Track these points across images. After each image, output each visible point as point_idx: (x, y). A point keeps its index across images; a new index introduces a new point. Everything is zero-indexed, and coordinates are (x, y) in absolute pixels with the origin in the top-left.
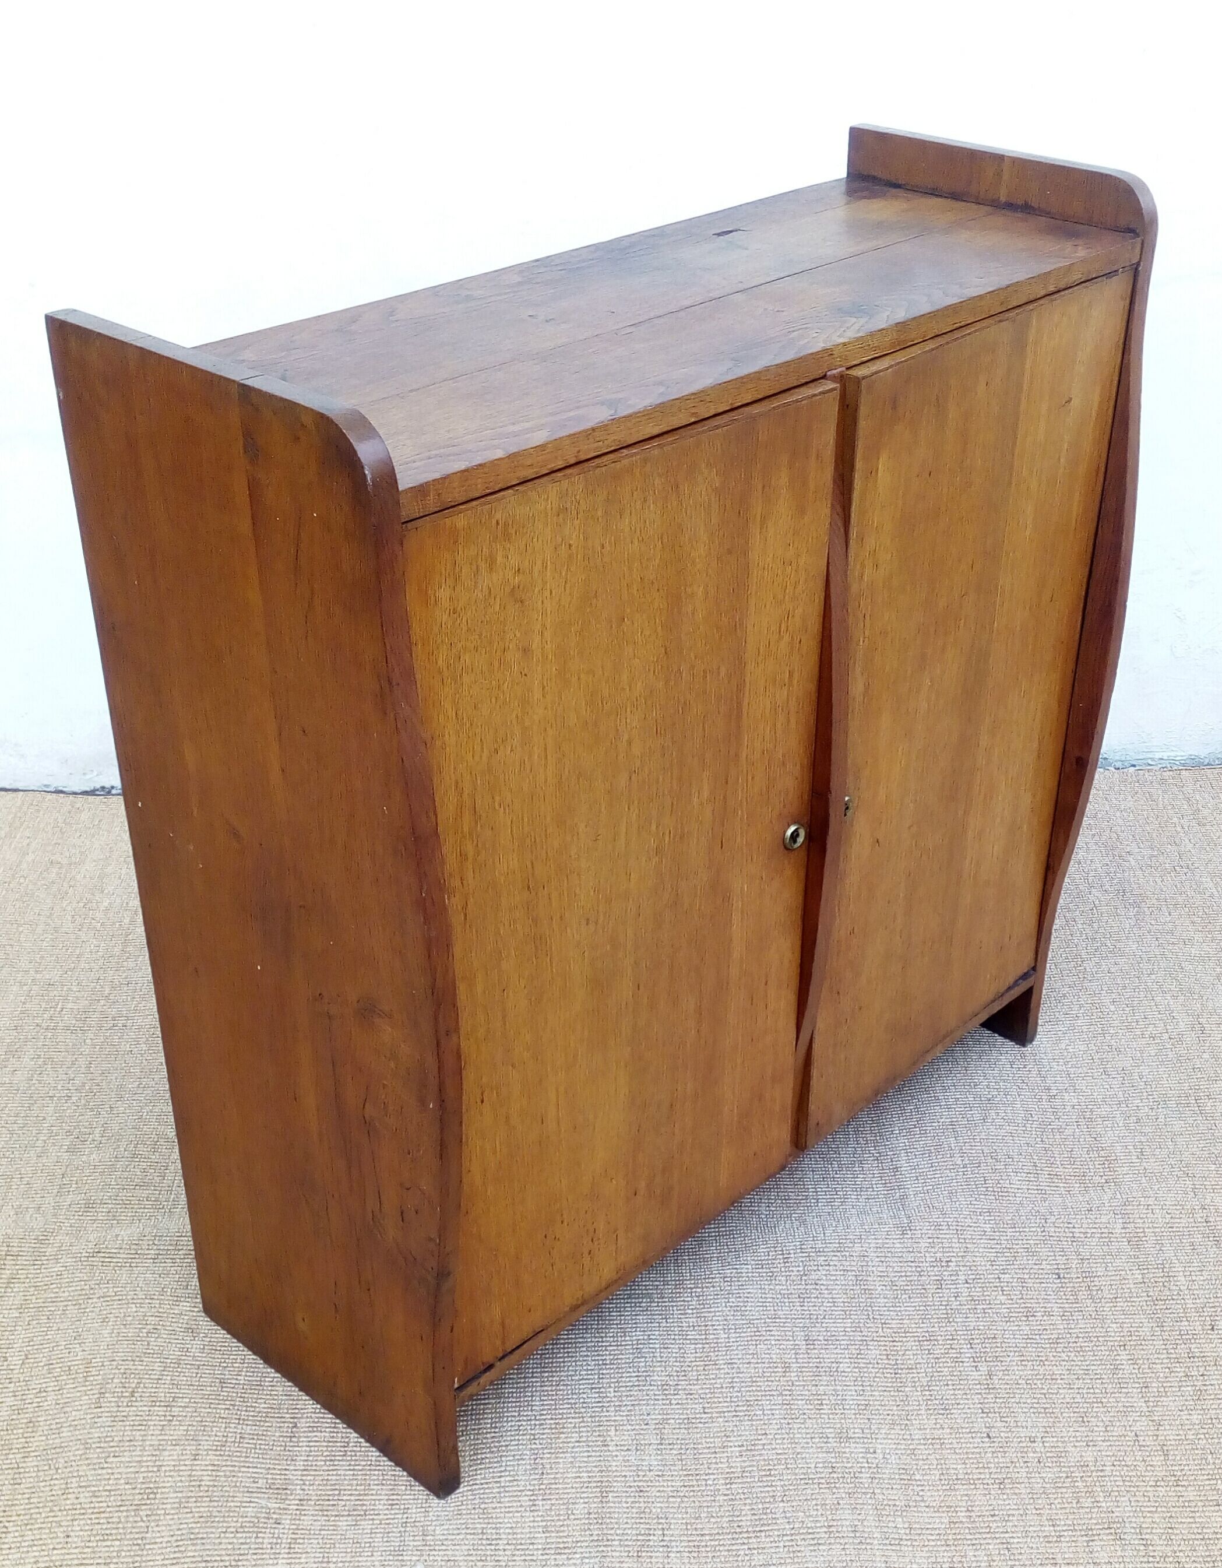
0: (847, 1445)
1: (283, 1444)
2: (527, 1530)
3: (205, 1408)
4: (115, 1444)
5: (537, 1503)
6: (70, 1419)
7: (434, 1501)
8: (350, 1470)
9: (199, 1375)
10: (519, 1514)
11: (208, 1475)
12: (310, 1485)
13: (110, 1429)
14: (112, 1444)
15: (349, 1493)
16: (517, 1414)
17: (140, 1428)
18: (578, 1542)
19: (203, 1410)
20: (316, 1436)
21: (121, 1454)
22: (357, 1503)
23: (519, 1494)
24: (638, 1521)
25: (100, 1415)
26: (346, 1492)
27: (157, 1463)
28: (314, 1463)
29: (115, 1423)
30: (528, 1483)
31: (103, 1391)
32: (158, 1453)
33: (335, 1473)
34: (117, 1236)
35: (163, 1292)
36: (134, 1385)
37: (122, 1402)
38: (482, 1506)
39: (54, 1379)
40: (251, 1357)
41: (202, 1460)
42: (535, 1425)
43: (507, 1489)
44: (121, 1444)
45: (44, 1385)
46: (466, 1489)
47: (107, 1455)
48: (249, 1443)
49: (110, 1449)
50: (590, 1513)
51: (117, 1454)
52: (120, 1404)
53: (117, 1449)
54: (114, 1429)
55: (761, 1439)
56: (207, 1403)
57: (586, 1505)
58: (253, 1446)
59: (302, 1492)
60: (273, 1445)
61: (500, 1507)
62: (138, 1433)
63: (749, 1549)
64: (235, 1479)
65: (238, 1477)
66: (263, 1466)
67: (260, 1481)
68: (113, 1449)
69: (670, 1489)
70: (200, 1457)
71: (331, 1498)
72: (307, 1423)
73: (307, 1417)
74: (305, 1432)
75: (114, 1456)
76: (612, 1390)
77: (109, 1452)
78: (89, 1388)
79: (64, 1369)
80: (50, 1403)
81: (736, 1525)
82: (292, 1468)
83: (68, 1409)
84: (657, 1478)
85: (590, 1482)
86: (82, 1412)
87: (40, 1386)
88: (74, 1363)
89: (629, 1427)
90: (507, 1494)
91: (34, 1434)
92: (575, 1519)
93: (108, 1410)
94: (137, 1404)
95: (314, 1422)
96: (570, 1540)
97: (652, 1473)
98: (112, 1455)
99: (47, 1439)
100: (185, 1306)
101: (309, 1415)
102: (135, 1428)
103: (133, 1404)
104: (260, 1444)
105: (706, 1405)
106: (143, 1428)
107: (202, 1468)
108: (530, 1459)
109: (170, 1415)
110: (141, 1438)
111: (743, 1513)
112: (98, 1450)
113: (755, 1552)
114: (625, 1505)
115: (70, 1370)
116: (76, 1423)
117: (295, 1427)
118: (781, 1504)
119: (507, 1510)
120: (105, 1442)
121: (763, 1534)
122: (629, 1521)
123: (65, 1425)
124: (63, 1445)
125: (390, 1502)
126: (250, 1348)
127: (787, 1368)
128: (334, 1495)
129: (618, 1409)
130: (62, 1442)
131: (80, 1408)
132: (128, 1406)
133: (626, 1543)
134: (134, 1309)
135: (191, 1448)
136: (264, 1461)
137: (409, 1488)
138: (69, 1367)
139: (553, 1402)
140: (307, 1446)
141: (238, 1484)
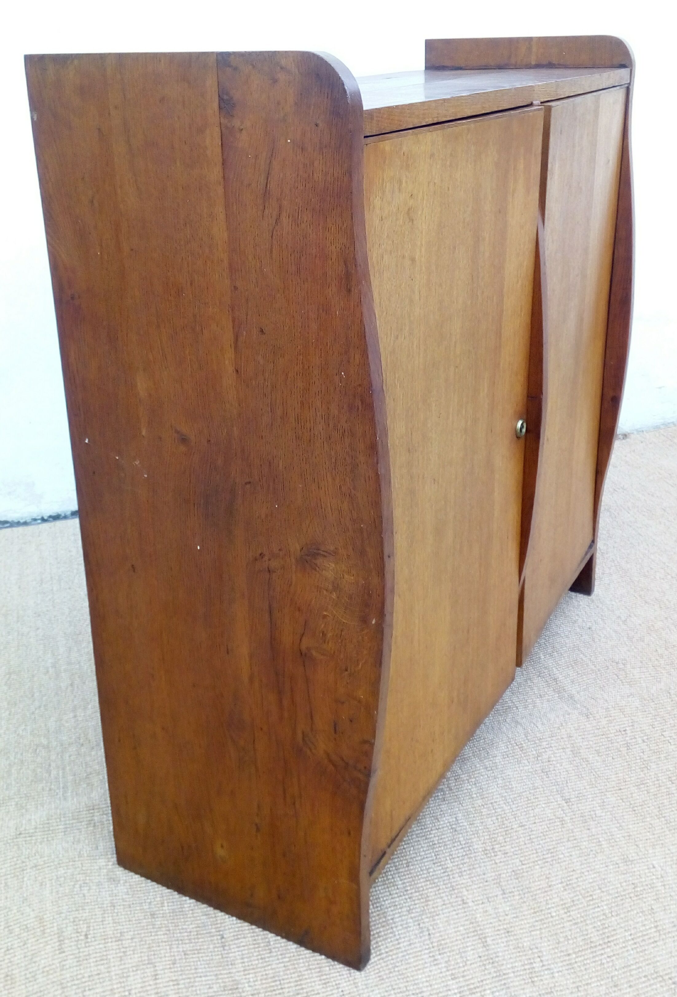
0: (633, 866)
1: (220, 953)
2: (440, 981)
3: (148, 936)
4: (87, 979)
5: (436, 958)
6: (41, 967)
7: (356, 974)
8: (280, 963)
9: (133, 912)
10: (428, 969)
11: (172, 990)
12: (254, 981)
13: (78, 968)
14: (84, 980)
15: (288, 981)
16: (388, 894)
17: (102, 962)
18: (482, 981)
19: (147, 939)
20: (242, 942)
21: (94, 987)
22: (297, 988)
23: (419, 953)
24: (518, 954)
25: (65, 958)
26: (285, 981)
27: (127, 988)
28: (250, 963)
29: (81, 963)
30: (422, 944)
31: (62, 938)
32: (124, 980)
33: (269, 967)
34: (30, 820)
35: (80, 855)
36: (85, 930)
37: (81, 944)
38: (396, 969)
39: (16, 938)
40: (166, 891)
41: (162, 978)
42: (406, 899)
43: (409, 952)
44: (91, 979)
45: (9, 944)
46: (376, 959)
47: (83, 989)
48: (193, 958)
49: (83, 985)
50: (480, 957)
51: (91, 988)
52: (79, 946)
53: (90, 983)
54: (82, 967)
55: (573, 875)
56: (148, 933)
57: (475, 951)
58: (197, 959)
59: (250, 989)
60: (212, 955)
61: (410, 967)
62: (102, 967)
63: (608, 957)
64: (194, 989)
65: (196, 986)
66: (212, 973)
67: (214, 986)
68: (87, 984)
69: (528, 925)
70: (160, 976)
71: (275, 988)
72: (230, 933)
73: (229, 929)
74: (232, 941)
75: (90, 990)
76: (449, 862)
77: (85, 987)
78: (49, 938)
79: (22, 928)
80: (19, 957)
81: (589, 941)
82: (234, 971)
83: (38, 959)
84: (515, 920)
85: (468, 933)
86: (50, 959)
87: (6, 945)
88: (29, 921)
89: (476, 886)
90: (411, 956)
91: (13, 985)
92: (471, 964)
93: (71, 953)
94: (93, 944)
95: (235, 931)
96: (476, 980)
97: (509, 917)
98: (87, 989)
99: (26, 987)
100: (102, 862)
101: (230, 927)
102: (98, 963)
103: (90, 944)
104: (202, 957)
105: (522, 859)
106: (105, 962)
107: (165, 985)
108: (414, 925)
109: (123, 948)
110: (106, 970)
111: (589, 931)
112: (74, 987)
113: (614, 958)
114: (502, 945)
115: (27, 928)
116: (47, 969)
117: (223, 938)
118: (613, 919)
119: (417, 968)
120: (77, 979)
121: (612, 944)
122: (512, 956)
123: (38, 972)
124: (42, 989)
125: (323, 982)
126: (163, 885)
127: (562, 821)
128: (276, 985)
129: (461, 875)
130: (40, 987)
131: (46, 956)
132: (86, 947)
133: (519, 974)
134: (63, 872)
135: (149, 971)
136: (211, 969)
137: (331, 967)
138: (26, 925)
139: (411, 879)
140: (238, 951)
141: (198, 992)
